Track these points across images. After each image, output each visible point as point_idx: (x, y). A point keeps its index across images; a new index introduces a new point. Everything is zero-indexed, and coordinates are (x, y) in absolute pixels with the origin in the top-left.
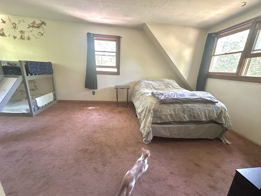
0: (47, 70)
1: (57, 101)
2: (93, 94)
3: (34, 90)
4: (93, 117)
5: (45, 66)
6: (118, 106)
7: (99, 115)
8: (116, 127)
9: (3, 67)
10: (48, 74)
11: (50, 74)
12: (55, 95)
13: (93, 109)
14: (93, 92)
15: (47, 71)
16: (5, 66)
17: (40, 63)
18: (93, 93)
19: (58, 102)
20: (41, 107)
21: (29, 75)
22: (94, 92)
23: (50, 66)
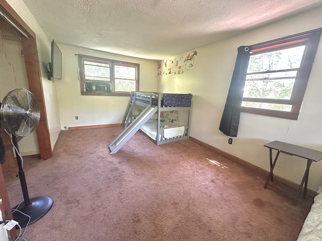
0: (184, 102)
1: (188, 137)
2: (229, 143)
3: (176, 121)
4: (202, 178)
5: (182, 98)
6: (268, 186)
7: (213, 181)
8: (212, 229)
9: (153, 98)
10: (184, 106)
11: (186, 106)
12: (187, 130)
13: (215, 165)
14: (230, 139)
15: (183, 104)
16: (154, 98)
17: (178, 96)
18: (229, 141)
19: (189, 139)
20: (172, 138)
21: (164, 106)
22: (232, 140)
23: (189, 98)
